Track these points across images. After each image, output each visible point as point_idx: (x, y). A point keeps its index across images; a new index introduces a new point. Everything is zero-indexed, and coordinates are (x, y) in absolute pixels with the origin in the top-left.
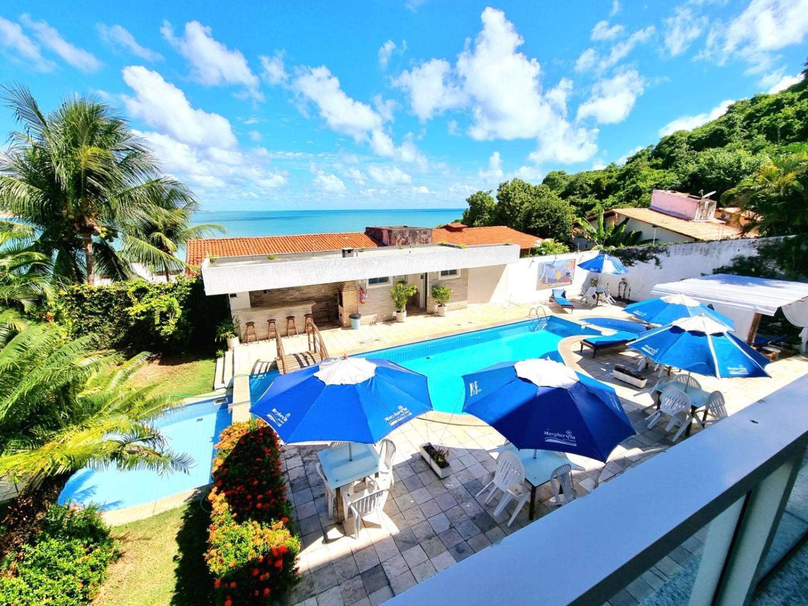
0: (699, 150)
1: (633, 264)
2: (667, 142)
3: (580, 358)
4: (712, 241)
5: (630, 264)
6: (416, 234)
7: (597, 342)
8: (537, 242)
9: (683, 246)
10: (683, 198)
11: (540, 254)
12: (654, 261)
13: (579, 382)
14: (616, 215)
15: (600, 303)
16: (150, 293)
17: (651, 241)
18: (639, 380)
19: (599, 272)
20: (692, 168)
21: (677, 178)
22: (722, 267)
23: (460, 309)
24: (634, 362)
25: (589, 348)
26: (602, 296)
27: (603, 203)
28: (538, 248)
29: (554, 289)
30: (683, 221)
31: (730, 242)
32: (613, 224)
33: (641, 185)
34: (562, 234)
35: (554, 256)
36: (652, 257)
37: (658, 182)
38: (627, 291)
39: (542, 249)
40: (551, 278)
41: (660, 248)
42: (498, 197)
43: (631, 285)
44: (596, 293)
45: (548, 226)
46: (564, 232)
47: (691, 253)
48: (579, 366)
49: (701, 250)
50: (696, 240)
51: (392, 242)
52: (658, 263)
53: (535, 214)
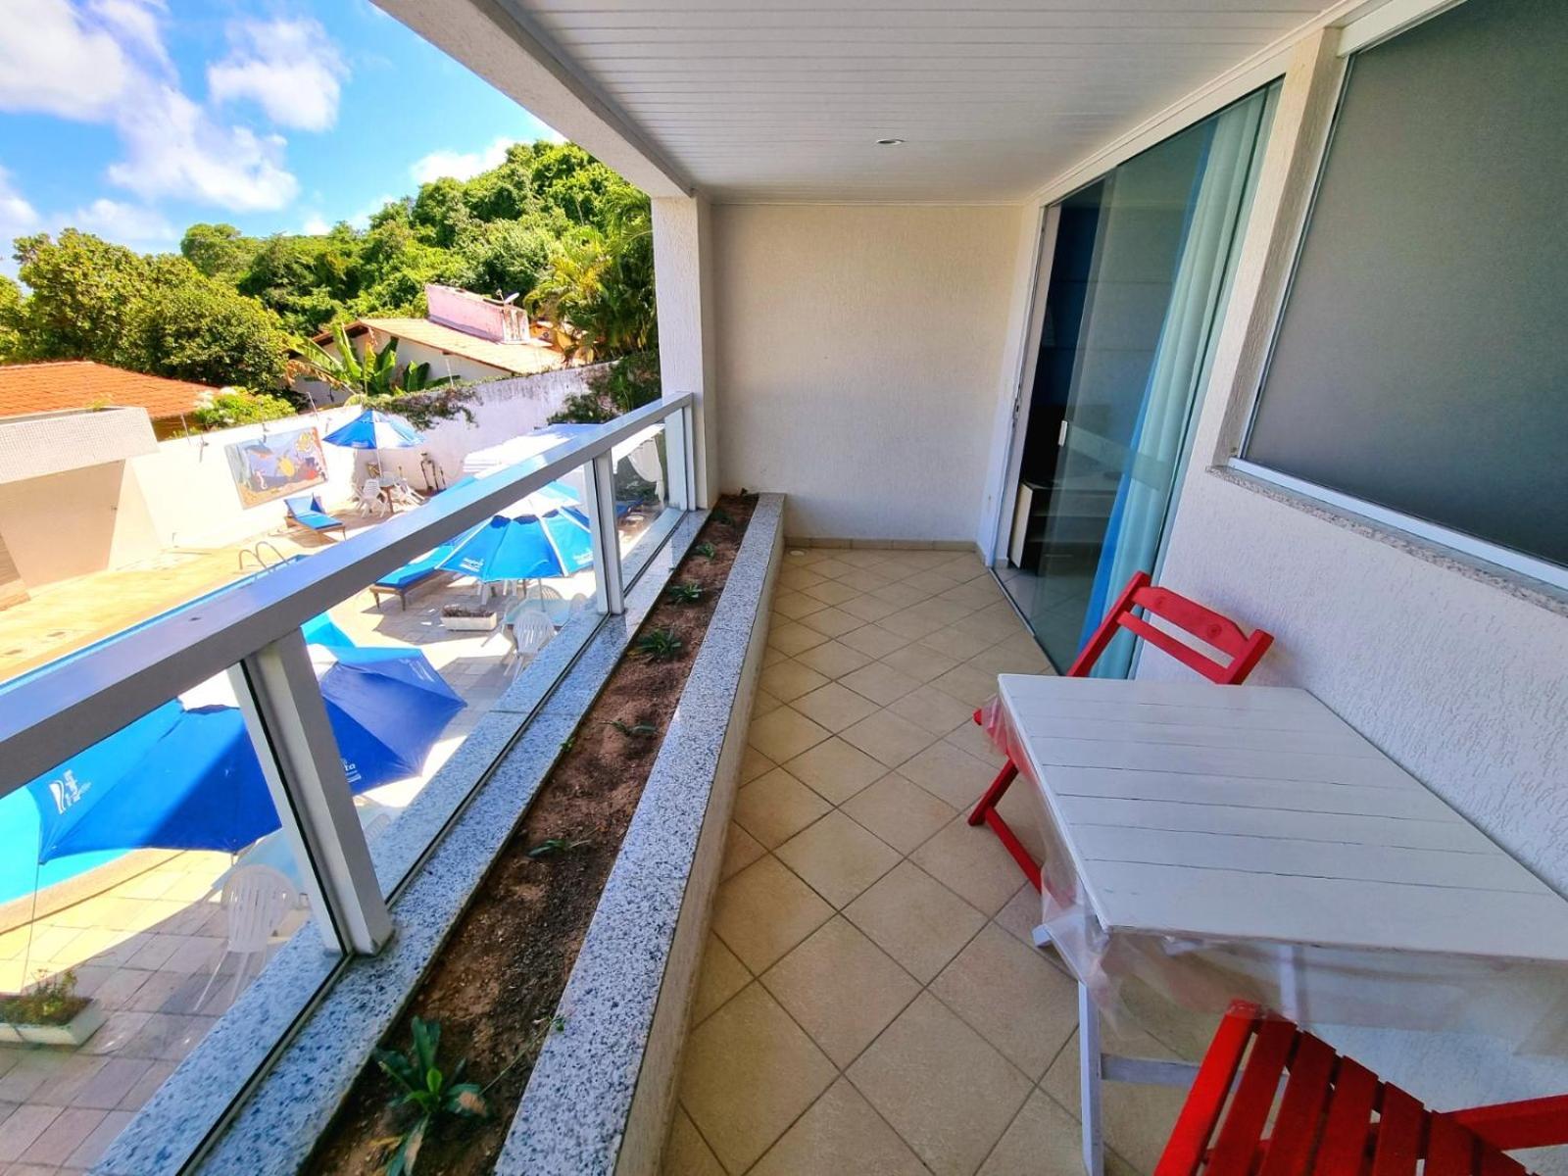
0: (488, 221)
1: (432, 425)
2: (431, 196)
3: (378, 618)
4: (531, 374)
5: (427, 424)
7: (401, 579)
8: (204, 398)
9: (497, 385)
10: (476, 303)
11: (222, 425)
12: (462, 415)
13: (337, 663)
14: (371, 332)
15: (396, 507)
17: (447, 380)
18: (484, 619)
19: (372, 446)
20: (484, 252)
21: (468, 266)
22: (556, 415)
24: (472, 592)
25: (393, 595)
26: (397, 493)
27: (350, 308)
28: (209, 411)
29: (286, 498)
30: (488, 342)
31: (553, 374)
32: (370, 350)
33: (412, 275)
34: (264, 375)
35: (258, 427)
36: (459, 409)
37: (438, 272)
38: (438, 474)
39: (222, 412)
40: (272, 475)
41: (464, 390)
42: (26, 279)
43: (441, 463)
44: (382, 488)
45: (221, 357)
46: (269, 370)
47: (510, 397)
48: (379, 634)
49: (523, 390)
50: (513, 374)
52: (470, 418)
53: (170, 328)
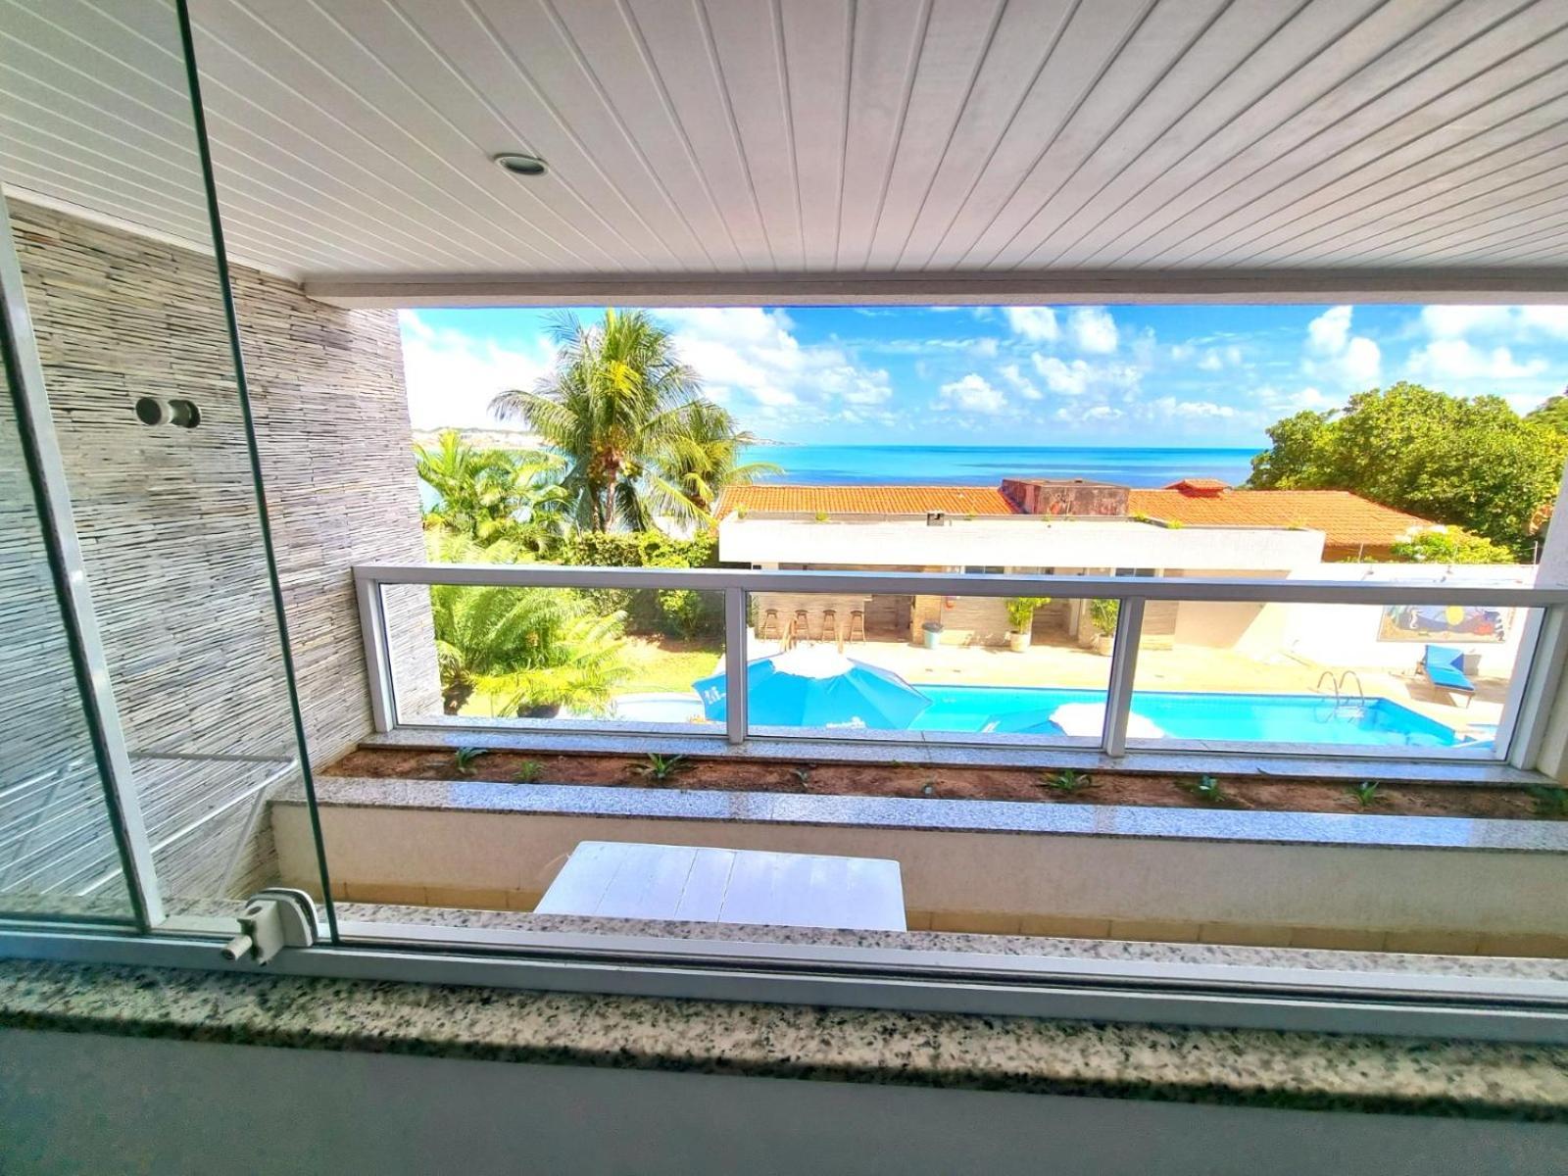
6: (1092, 496)
8: (1412, 532)
11: (1408, 559)
16: (661, 550)
23: (1156, 649)
28: (1404, 545)
29: (1432, 644)
39: (1417, 548)
40: (1428, 618)
42: (1342, 426)
51: (1039, 508)
53: (1430, 467)
